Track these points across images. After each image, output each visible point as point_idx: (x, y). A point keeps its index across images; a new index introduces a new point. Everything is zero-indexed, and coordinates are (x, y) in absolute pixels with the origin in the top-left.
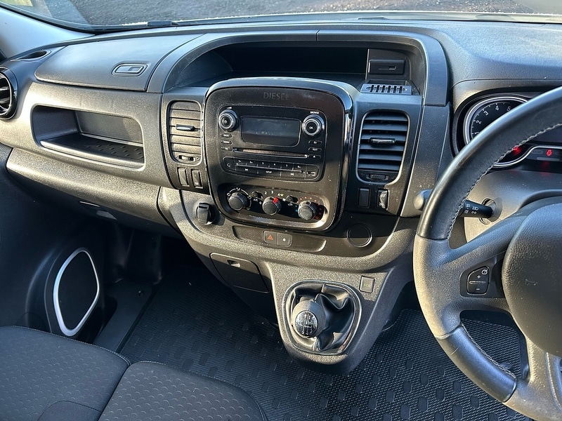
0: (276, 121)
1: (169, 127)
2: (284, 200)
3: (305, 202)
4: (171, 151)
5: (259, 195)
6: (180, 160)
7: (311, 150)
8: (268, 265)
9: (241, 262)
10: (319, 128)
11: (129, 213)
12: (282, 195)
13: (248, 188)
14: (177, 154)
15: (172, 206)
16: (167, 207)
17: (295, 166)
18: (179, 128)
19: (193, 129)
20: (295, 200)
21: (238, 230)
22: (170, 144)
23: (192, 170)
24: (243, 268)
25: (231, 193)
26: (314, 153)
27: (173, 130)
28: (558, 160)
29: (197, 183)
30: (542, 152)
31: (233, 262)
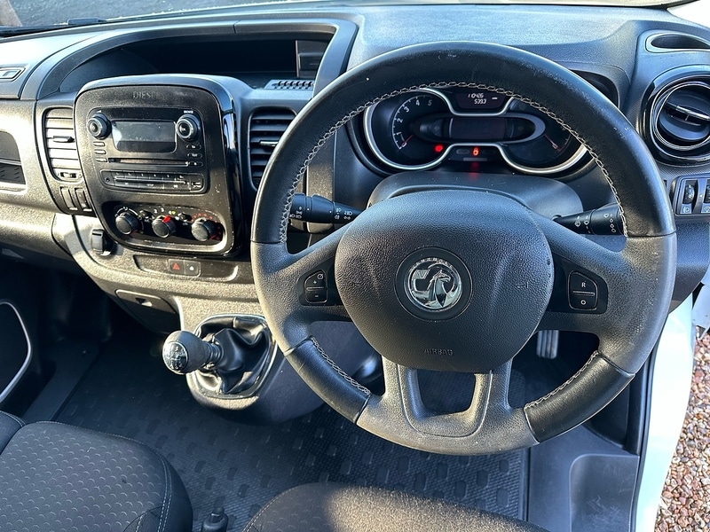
0: (149, 123)
1: (46, 139)
2: (177, 218)
3: (200, 219)
4: (52, 169)
5: (150, 214)
6: (62, 178)
7: (191, 155)
8: (178, 300)
9: (151, 300)
10: (192, 129)
11: (29, 248)
12: (174, 213)
13: (135, 205)
14: (58, 172)
15: (65, 236)
16: (63, 238)
17: (178, 176)
18: (56, 140)
19: (71, 140)
20: (189, 218)
21: (140, 260)
22: (49, 160)
23: (76, 189)
24: (156, 307)
25: (119, 214)
26: (195, 159)
27: (51, 143)
28: (485, 160)
29: (84, 205)
30: (468, 152)
31: (143, 300)
